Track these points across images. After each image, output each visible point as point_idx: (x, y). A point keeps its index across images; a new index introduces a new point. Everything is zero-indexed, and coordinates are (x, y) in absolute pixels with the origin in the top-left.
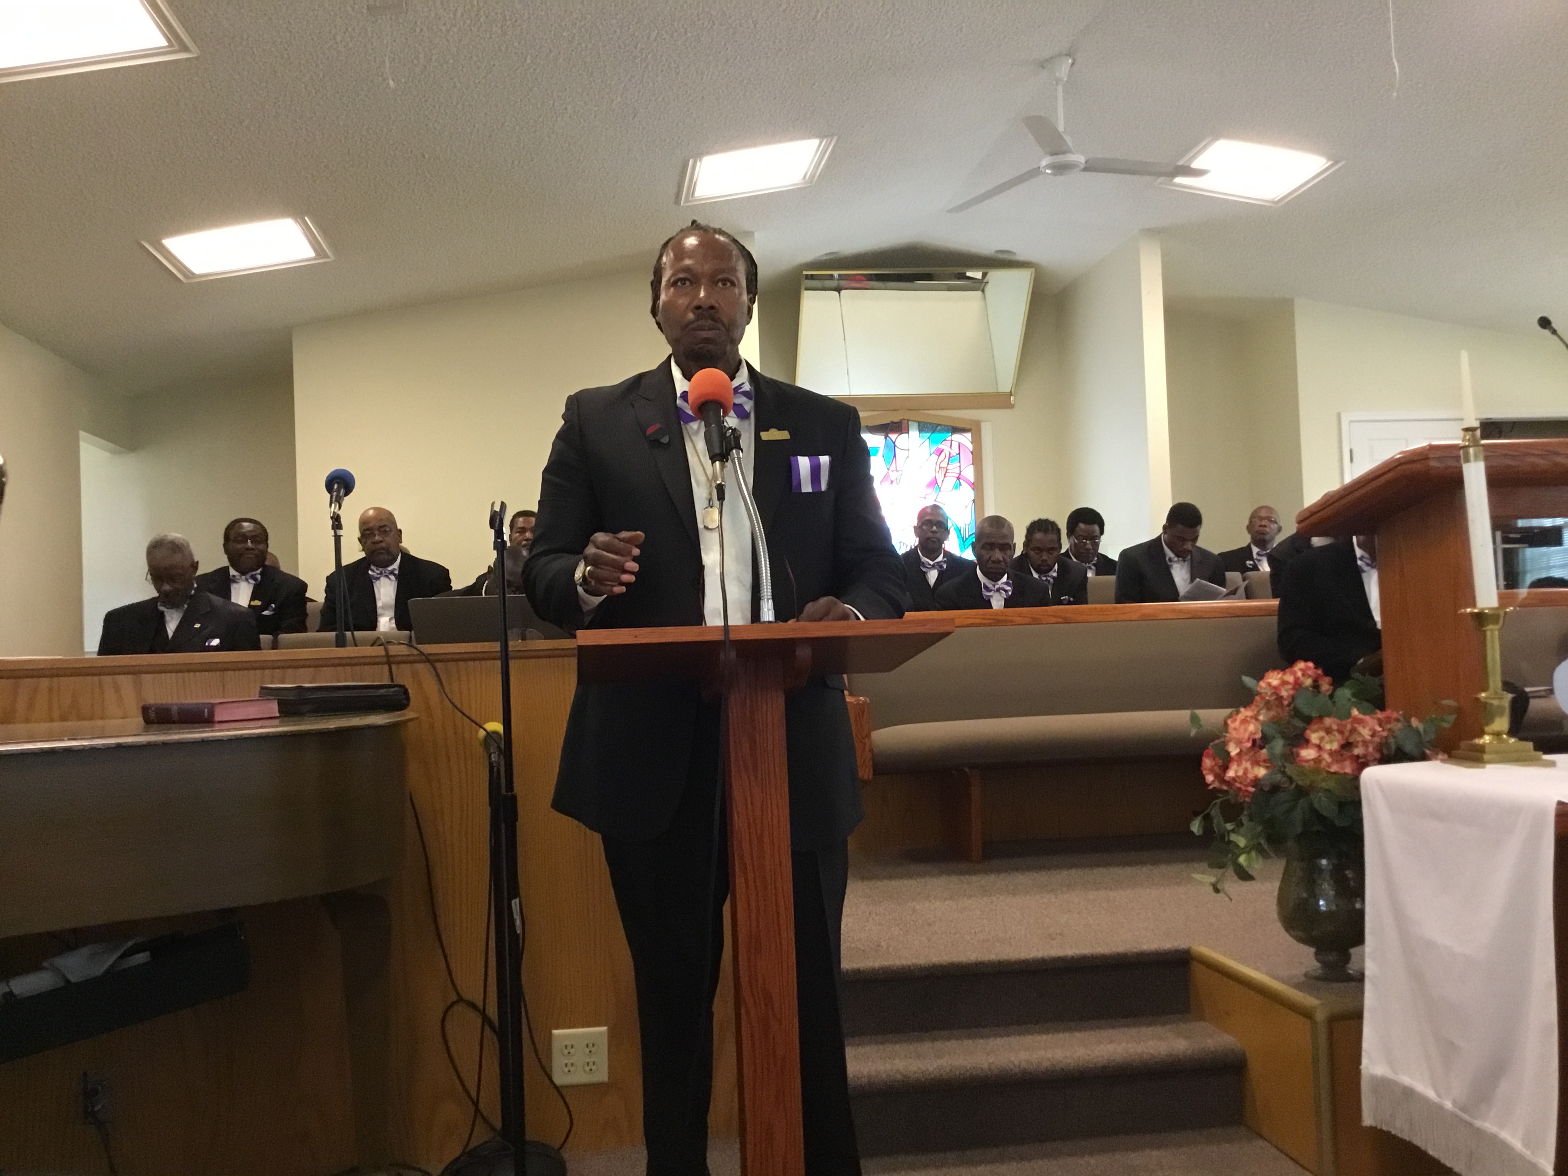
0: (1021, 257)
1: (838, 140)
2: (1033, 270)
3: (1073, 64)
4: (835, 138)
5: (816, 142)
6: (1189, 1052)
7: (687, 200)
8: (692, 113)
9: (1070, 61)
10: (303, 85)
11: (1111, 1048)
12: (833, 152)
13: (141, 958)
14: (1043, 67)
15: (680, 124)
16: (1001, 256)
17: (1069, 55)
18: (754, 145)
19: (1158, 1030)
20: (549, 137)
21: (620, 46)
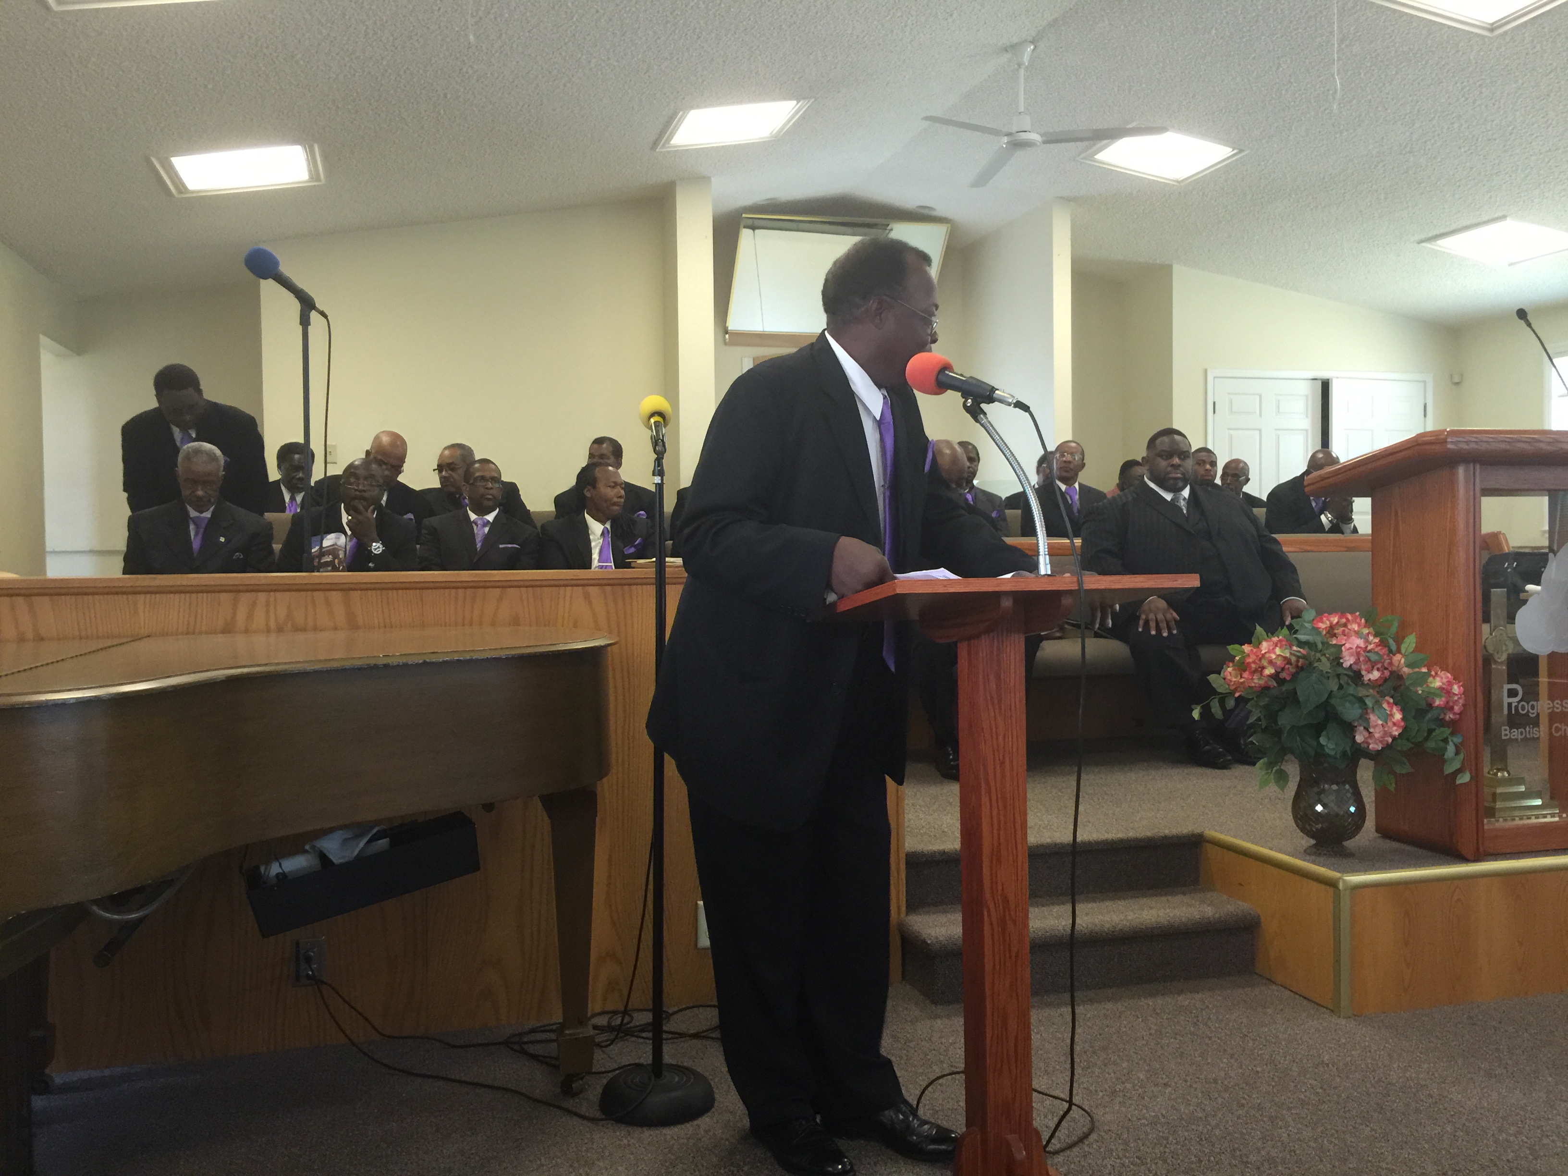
0: (940, 212)
1: (813, 102)
2: (949, 225)
3: (1034, 50)
4: (813, 100)
5: (795, 102)
6: (1217, 916)
7: (663, 146)
8: (698, 72)
9: (1032, 47)
10: (365, 28)
11: (1153, 912)
12: (805, 111)
13: (384, 843)
14: (1007, 51)
15: (684, 81)
16: (922, 211)
17: (1032, 42)
18: (740, 102)
19: (1186, 899)
20: (565, 85)
21: (658, 11)
